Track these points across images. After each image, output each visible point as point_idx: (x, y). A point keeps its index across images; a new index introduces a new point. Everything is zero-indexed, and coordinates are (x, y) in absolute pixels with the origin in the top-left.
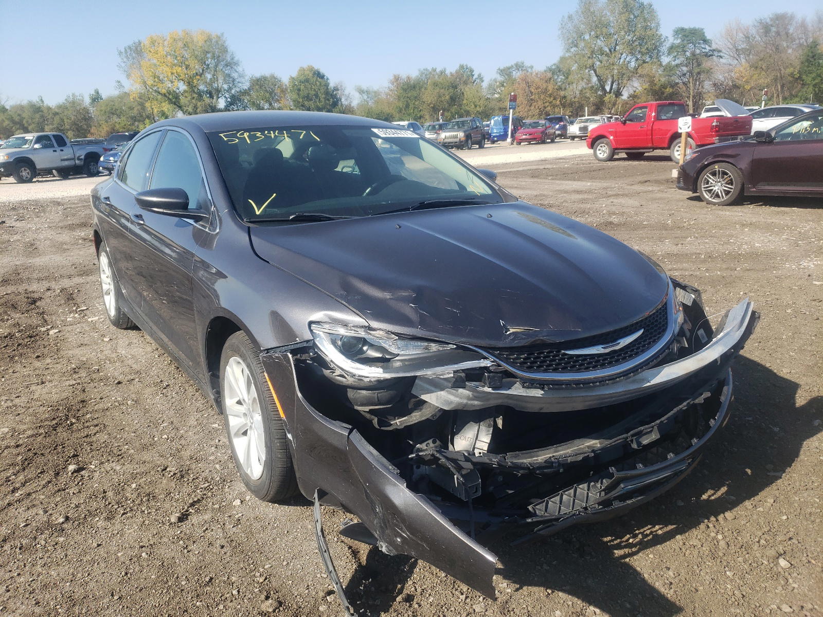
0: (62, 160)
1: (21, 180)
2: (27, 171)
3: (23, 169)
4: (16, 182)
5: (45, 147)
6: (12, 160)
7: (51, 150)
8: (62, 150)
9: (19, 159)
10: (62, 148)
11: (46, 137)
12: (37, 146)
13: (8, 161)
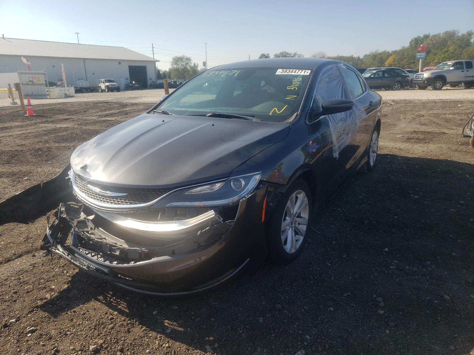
0: (466, 77)
1: (435, 89)
2: (440, 83)
3: (438, 82)
4: (432, 89)
5: (456, 69)
6: (433, 77)
7: (460, 71)
8: (468, 71)
9: (437, 76)
10: (468, 70)
11: (461, 63)
12: (451, 68)
13: (431, 77)
